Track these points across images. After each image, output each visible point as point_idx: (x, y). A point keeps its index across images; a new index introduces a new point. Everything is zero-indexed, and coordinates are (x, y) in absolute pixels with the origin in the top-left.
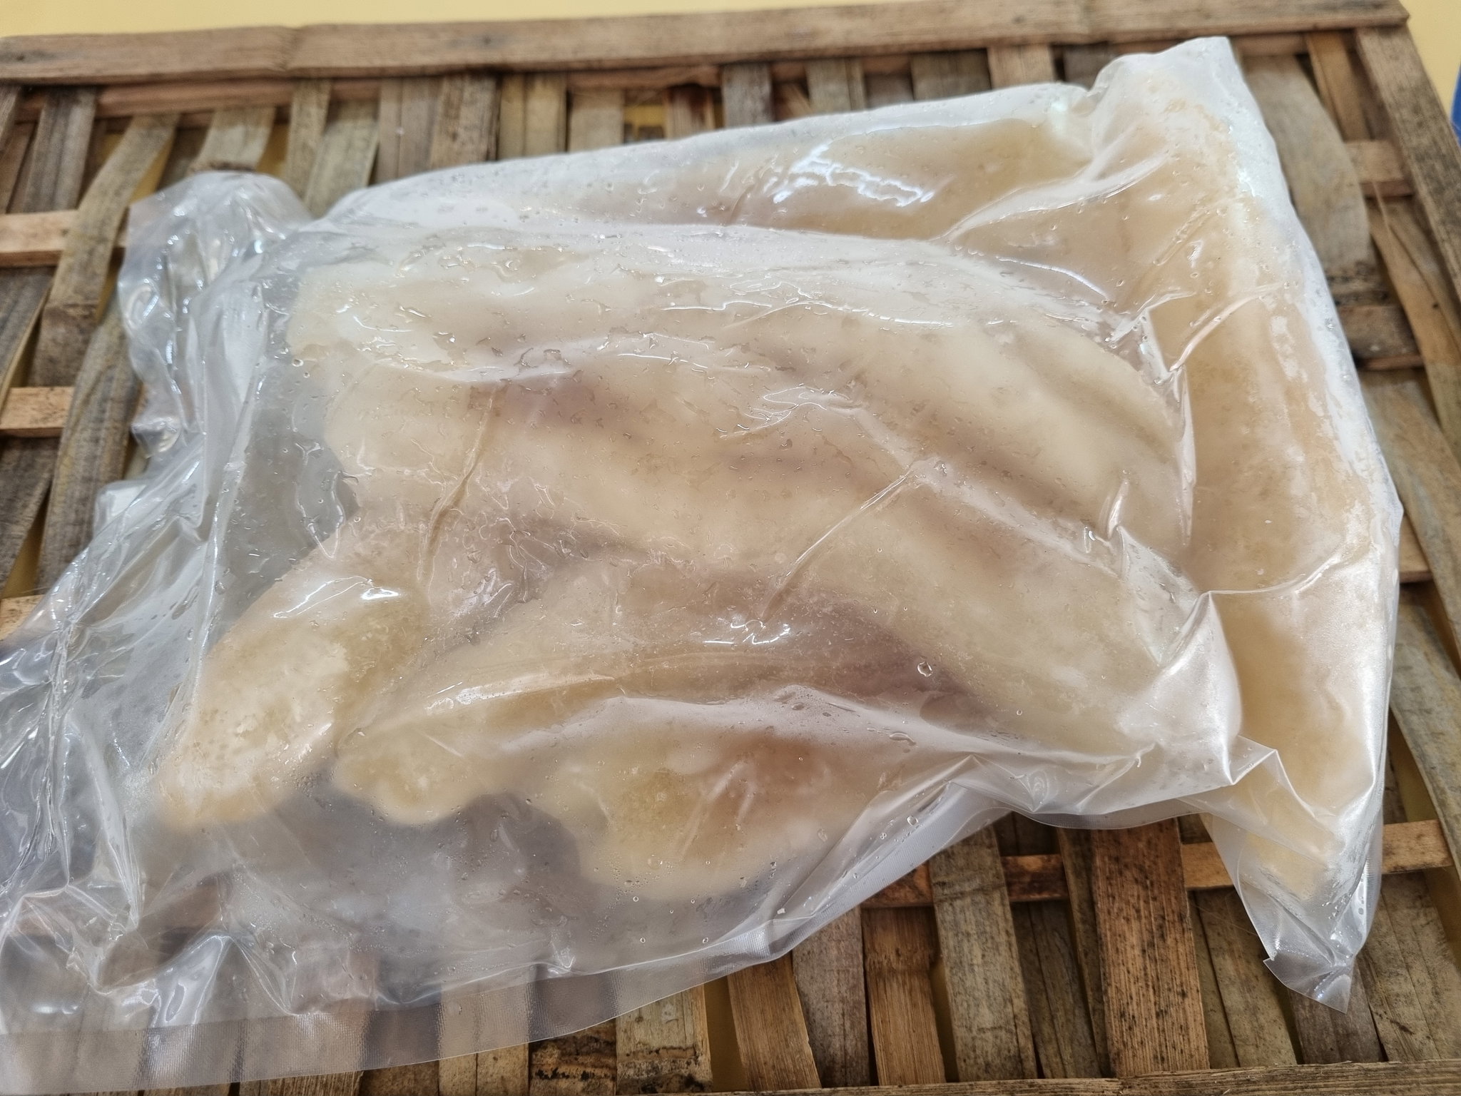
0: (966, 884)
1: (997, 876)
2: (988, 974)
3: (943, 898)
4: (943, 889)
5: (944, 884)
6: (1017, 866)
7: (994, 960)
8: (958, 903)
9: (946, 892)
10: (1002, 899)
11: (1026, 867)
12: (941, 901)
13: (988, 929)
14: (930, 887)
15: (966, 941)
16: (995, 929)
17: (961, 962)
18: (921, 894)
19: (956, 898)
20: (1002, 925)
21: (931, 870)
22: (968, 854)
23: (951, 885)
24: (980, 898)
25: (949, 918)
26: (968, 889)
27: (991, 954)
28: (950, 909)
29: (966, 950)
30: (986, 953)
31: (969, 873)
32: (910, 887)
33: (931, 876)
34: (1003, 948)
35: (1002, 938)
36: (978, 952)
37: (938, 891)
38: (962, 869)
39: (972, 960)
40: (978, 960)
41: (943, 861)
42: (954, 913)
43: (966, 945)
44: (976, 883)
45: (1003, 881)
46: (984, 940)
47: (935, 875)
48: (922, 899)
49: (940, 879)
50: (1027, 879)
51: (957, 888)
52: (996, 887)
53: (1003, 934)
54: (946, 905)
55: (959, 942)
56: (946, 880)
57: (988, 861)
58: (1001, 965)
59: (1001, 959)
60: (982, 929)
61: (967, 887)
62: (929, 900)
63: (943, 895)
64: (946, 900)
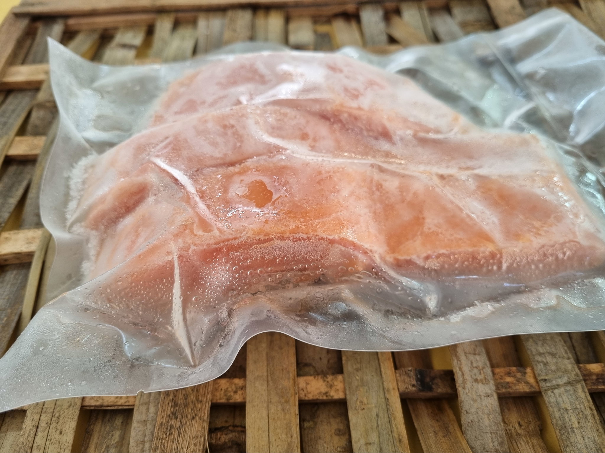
0: (559, 380)
1: (577, 375)
2: (584, 433)
3: (547, 388)
4: (546, 383)
5: (545, 380)
6: (586, 370)
7: (585, 425)
8: (557, 391)
9: (548, 384)
10: (583, 388)
11: (592, 371)
12: (546, 390)
13: (578, 406)
14: (537, 382)
15: (566, 414)
16: (582, 406)
17: (565, 427)
18: (532, 386)
19: (555, 388)
20: (586, 404)
21: (536, 372)
22: (556, 363)
23: (550, 381)
24: (569, 388)
25: (553, 400)
26: (561, 383)
27: (583, 422)
28: (552, 394)
29: (567, 419)
30: (580, 421)
31: (559, 374)
32: (525, 383)
33: (537, 375)
34: (590, 418)
35: (588, 412)
36: (574, 420)
37: (542, 384)
38: (554, 372)
39: (572, 425)
40: (576, 425)
41: (542, 367)
42: (556, 397)
43: (566, 416)
44: (565, 380)
45: (581, 378)
46: (578, 413)
47: (539, 375)
48: (533, 390)
49: (543, 377)
50: (594, 377)
51: (554, 382)
52: (578, 382)
53: (588, 409)
54: (549, 392)
55: (562, 415)
56: (547, 378)
57: (570, 367)
58: (590, 428)
59: (590, 424)
60: (575, 407)
61: (560, 382)
62: (538, 390)
63: (546, 387)
64: (549, 390)
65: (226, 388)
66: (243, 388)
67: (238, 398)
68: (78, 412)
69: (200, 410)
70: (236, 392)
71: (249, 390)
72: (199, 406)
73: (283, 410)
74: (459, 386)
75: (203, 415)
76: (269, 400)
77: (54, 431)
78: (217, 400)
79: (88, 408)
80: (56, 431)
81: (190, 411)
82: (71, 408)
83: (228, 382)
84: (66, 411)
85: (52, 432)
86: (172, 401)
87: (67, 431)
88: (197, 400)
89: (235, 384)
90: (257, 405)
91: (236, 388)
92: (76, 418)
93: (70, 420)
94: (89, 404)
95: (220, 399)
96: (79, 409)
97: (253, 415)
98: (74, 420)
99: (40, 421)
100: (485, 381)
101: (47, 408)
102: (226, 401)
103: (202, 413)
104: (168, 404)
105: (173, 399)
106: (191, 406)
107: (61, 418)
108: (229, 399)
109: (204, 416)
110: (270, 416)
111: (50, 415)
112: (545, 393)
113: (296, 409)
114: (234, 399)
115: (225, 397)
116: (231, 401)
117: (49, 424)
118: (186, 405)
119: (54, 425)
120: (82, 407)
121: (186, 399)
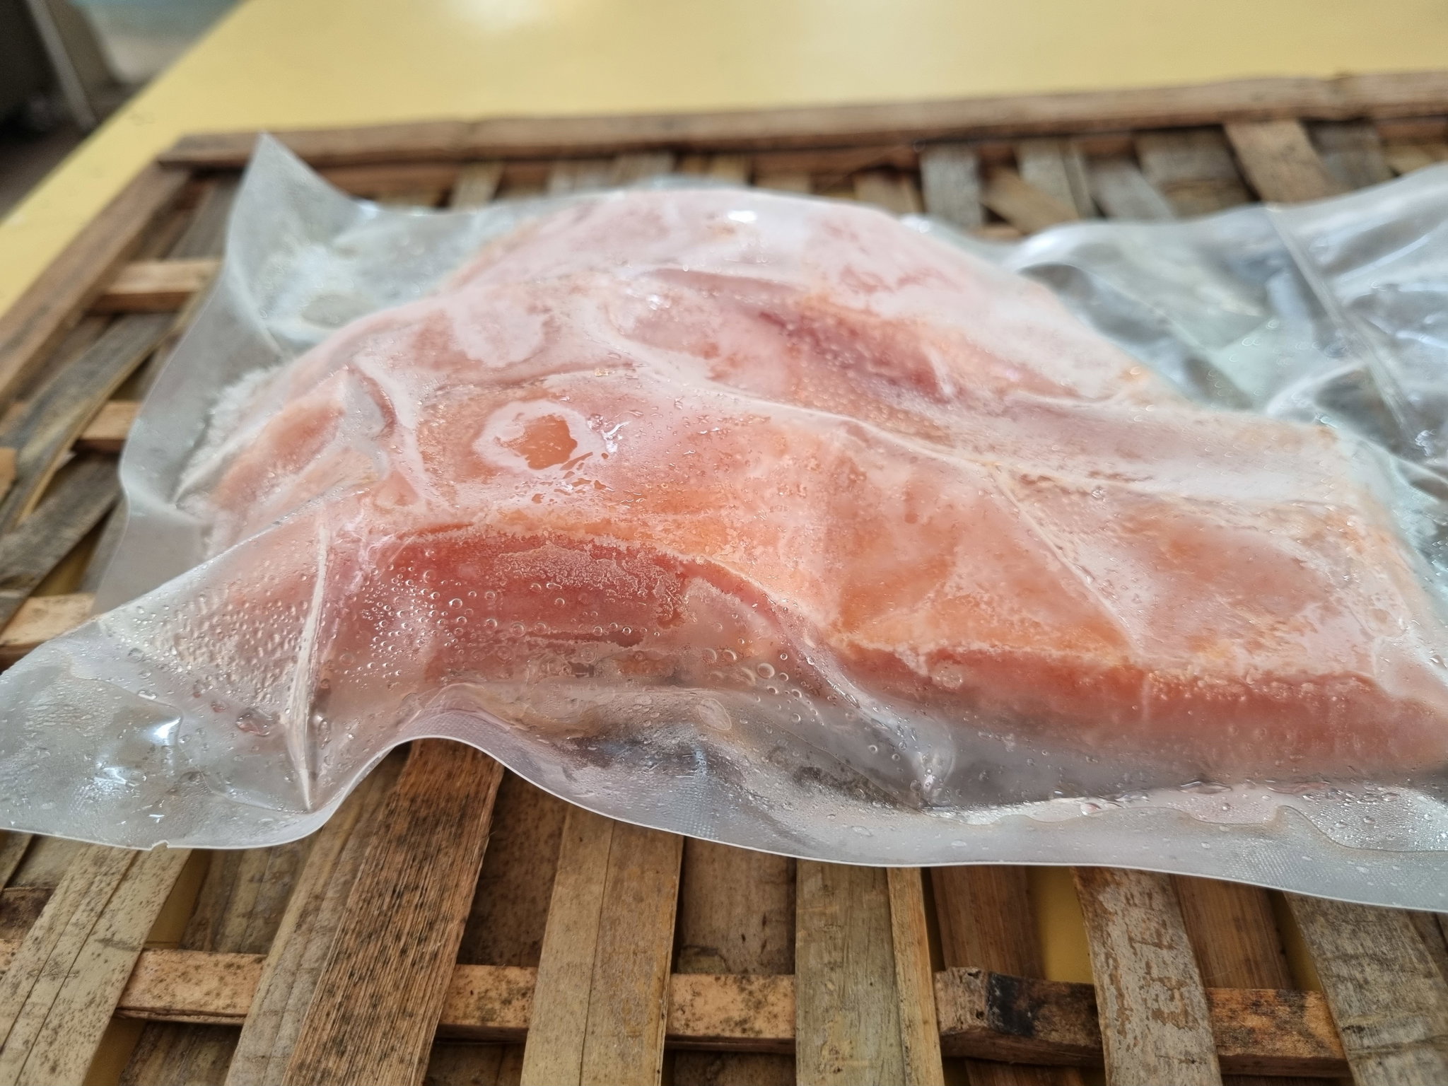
0: (1401, 1032)
3: (1363, 1052)
4: (1361, 1038)
5: (1360, 1029)
8: (1392, 1062)
9: (1366, 1042)
12: (1360, 1057)
14: (1337, 1035)
18: (1320, 1045)
19: (1388, 1054)
21: (1332, 1006)
22: (1393, 984)
23: (1374, 1032)
24: (1428, 1054)
26: (1406, 1041)
28: (1380, 1070)
31: (1401, 1014)
32: (1300, 1033)
33: (1335, 1016)
37: (1352, 1040)
38: (1387, 1007)
41: (1352, 993)
42: (1389, 1079)
44: (1418, 1031)
47: (1342, 1014)
48: (1323, 1055)
49: (1353, 1021)
51: (1386, 1037)
54: (1371, 1064)
56: (1364, 1023)
57: (1431, 997)
61: (1403, 1036)
62: (1338, 1056)
63: (1362, 1047)
64: (1369, 1056)
65: (483, 989)
66: (527, 992)
67: (510, 1018)
68: (105, 1020)
69: (406, 1038)
70: (507, 1002)
71: (540, 1000)
72: (404, 1025)
73: (622, 1055)
74: (1107, 1026)
75: (410, 1049)
76: (590, 1029)
77: (38, 1062)
78: (456, 1018)
79: (133, 1014)
80: (43, 1063)
81: (379, 1036)
82: (91, 1010)
83: (490, 974)
84: (77, 1014)
85: (33, 1065)
86: (338, 1010)
87: (68, 1067)
88: (403, 1012)
89: (509, 982)
90: (557, 1039)
91: (510, 992)
92: (98, 1035)
93: (82, 1039)
94: (137, 1005)
95: (465, 1016)
96: (111, 1013)
97: (542, 1065)
98: (92, 1039)
99: (12, 1036)
100: (1184, 1020)
101: (34, 1005)
102: (479, 1024)
103: (411, 1043)
104: (328, 1015)
105: (341, 1005)
106: (384, 1026)
107: (62, 1033)
108: (488, 1020)
109: (412, 1054)
110: (585, 1068)
111: (37, 1023)
112: (1357, 1066)
113: (656, 1058)
114: (499, 1019)
115: (477, 1014)
116: (490, 1024)
117: (29, 1045)
118: (372, 1021)
119: (42, 1047)
120: (119, 1009)
121: (375, 1006)
